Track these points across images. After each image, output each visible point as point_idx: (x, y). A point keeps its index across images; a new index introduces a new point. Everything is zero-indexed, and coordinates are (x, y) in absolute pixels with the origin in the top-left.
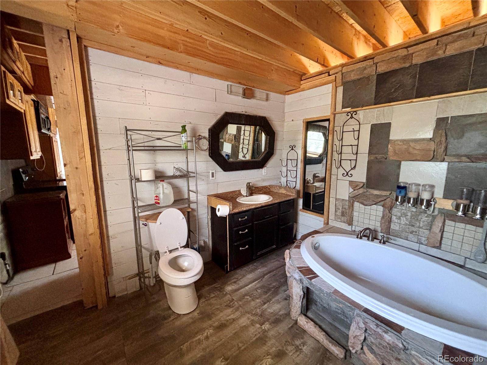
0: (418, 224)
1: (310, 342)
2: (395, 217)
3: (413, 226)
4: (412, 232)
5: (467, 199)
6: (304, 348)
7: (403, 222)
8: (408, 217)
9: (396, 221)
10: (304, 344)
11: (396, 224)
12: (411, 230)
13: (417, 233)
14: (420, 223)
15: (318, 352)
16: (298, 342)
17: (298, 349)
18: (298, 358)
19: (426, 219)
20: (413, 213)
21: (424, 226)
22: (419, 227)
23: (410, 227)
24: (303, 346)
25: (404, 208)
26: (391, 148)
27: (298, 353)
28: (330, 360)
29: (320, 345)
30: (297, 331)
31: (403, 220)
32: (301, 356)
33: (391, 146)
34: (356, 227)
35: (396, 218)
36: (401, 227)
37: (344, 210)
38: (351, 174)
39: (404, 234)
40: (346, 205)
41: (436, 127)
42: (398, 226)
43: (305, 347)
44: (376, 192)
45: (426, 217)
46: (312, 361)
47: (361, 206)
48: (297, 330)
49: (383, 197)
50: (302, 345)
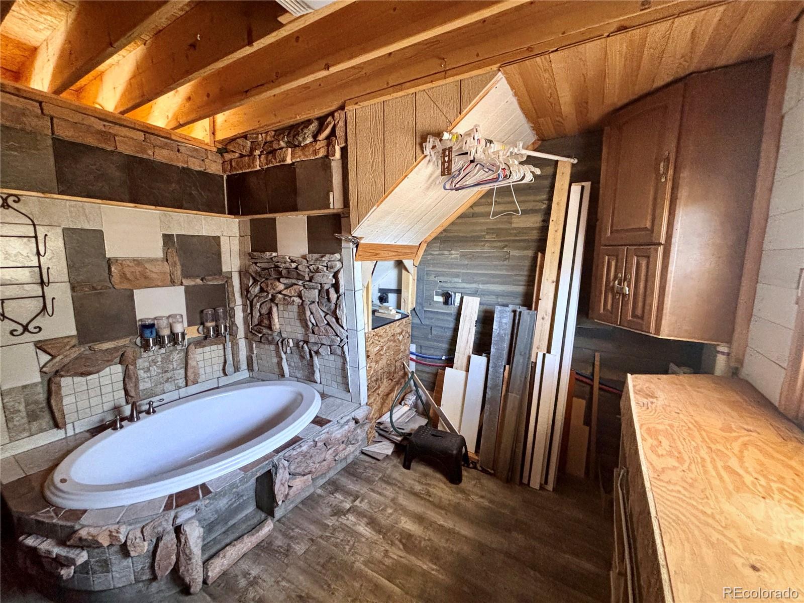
0: (171, 366)
1: (244, 566)
2: (142, 371)
3: (166, 371)
4: (167, 381)
5: (213, 320)
6: (254, 573)
7: (153, 373)
8: (158, 363)
9: (145, 375)
10: (246, 574)
11: (146, 380)
12: (165, 378)
13: (173, 378)
14: (173, 365)
15: (259, 555)
16: (243, 583)
17: (254, 583)
18: (268, 580)
19: (178, 356)
20: (163, 356)
21: (177, 365)
22: (174, 369)
23: (163, 375)
24: (250, 574)
25: (151, 354)
26: (116, 271)
27: (260, 581)
28: (271, 542)
29: (251, 552)
30: (222, 585)
31: (154, 370)
32: (264, 577)
33: (115, 269)
34: (76, 423)
35: (144, 372)
36: (152, 380)
37: (32, 407)
38: (35, 328)
39: (158, 390)
40: (39, 394)
41: (164, 244)
42: (149, 381)
43: (252, 572)
44: (106, 346)
45: (178, 354)
46: (273, 563)
47: (77, 379)
48: (219, 586)
49: (121, 348)
50: (248, 576)
